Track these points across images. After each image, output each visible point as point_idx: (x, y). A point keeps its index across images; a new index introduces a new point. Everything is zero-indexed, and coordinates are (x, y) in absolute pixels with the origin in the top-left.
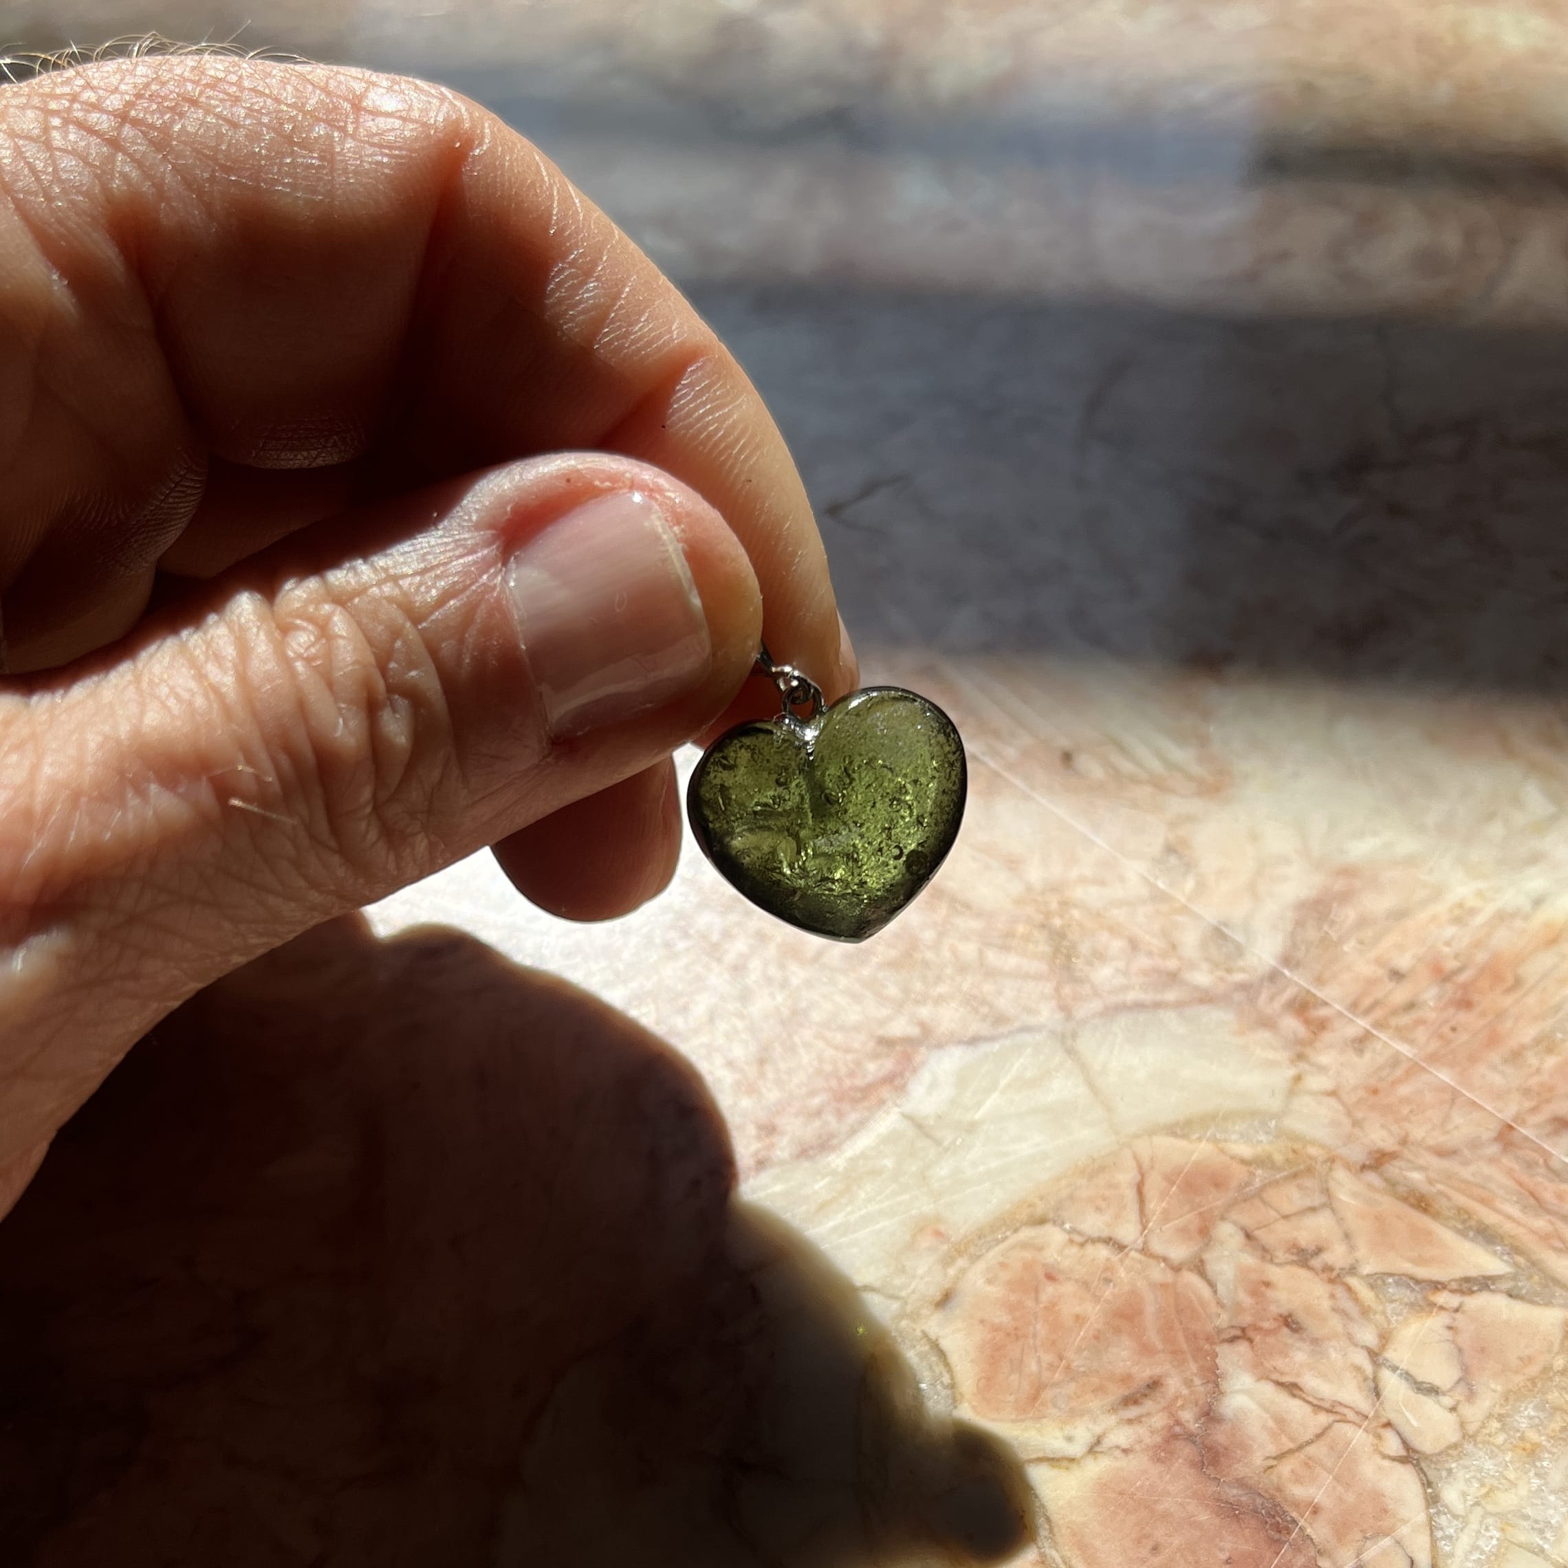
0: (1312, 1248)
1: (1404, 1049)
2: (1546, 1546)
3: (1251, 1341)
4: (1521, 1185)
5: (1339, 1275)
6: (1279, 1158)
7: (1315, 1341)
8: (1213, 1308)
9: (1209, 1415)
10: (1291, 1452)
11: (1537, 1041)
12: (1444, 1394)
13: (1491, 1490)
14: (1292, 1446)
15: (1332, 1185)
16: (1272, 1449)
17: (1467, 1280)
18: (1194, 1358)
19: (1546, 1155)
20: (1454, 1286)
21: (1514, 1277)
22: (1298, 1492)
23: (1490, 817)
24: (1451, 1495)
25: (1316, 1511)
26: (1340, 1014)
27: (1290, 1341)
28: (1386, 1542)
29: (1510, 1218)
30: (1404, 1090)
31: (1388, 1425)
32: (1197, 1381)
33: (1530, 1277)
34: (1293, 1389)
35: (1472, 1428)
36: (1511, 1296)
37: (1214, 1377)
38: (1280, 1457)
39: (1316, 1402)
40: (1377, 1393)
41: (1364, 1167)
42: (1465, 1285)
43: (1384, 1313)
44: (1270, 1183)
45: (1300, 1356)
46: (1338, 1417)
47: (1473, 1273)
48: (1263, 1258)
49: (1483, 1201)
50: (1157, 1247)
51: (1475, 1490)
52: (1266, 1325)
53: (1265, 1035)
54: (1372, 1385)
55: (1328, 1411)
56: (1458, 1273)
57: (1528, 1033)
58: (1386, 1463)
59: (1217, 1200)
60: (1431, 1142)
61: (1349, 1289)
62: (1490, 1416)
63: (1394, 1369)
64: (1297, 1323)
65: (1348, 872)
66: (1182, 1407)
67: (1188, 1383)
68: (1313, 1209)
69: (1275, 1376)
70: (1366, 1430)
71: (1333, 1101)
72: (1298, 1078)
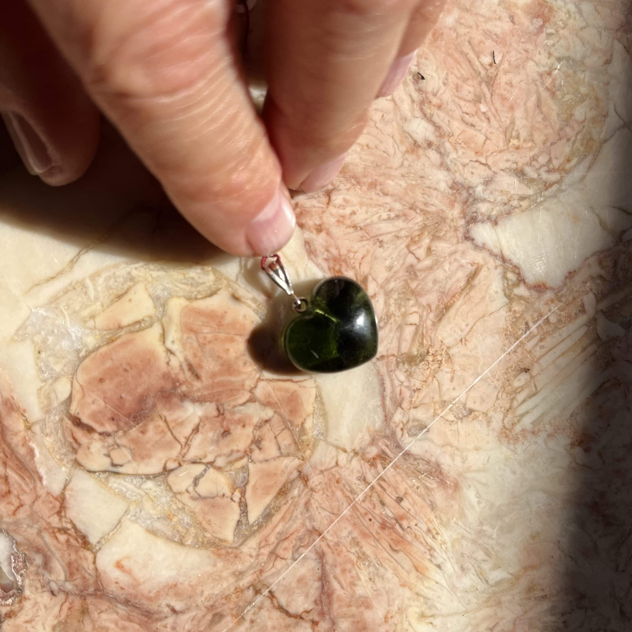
0: (261, 446)
2: (129, 516)
3: (218, 416)
4: (291, 534)
5: (248, 455)
6: (304, 438)
7: (217, 442)
8: (233, 403)
9: (184, 397)
10: (168, 427)
11: (364, 554)
12: (194, 489)
13: (152, 500)
14: (171, 427)
15: (291, 458)
16: (169, 419)
17: (246, 506)
18: (209, 394)
19: (306, 546)
20: (243, 500)
21: (247, 524)
22: (151, 427)
24: (149, 484)
25: (143, 433)
26: (378, 473)
27: (218, 432)
28: (130, 457)
29: (276, 527)
30: (339, 494)
31: (180, 465)
32: (199, 394)
33: (247, 530)
34: (196, 430)
35: (179, 496)
36: (238, 521)
37: (201, 400)
38: (166, 422)
39: (190, 439)
40: (194, 462)
41: (300, 472)
42: (243, 504)
43: (231, 470)
44: (292, 433)
45: (211, 435)
46: (183, 446)
47: (249, 508)
48: (256, 426)
49: (283, 518)
50: (261, 384)
51: (152, 494)
52: (225, 423)
53: (367, 438)
54: (198, 461)
55: (186, 443)
56: (249, 502)
57: (368, 549)
58: (163, 462)
59: (284, 411)
60: (312, 501)
61: (241, 458)
62: (184, 504)
63: (205, 470)
64: (226, 436)
65: (456, 487)
66: (187, 387)
67: (199, 390)
68: (279, 448)
69: (201, 424)
70: (177, 456)
71: (333, 463)
72: (345, 451)
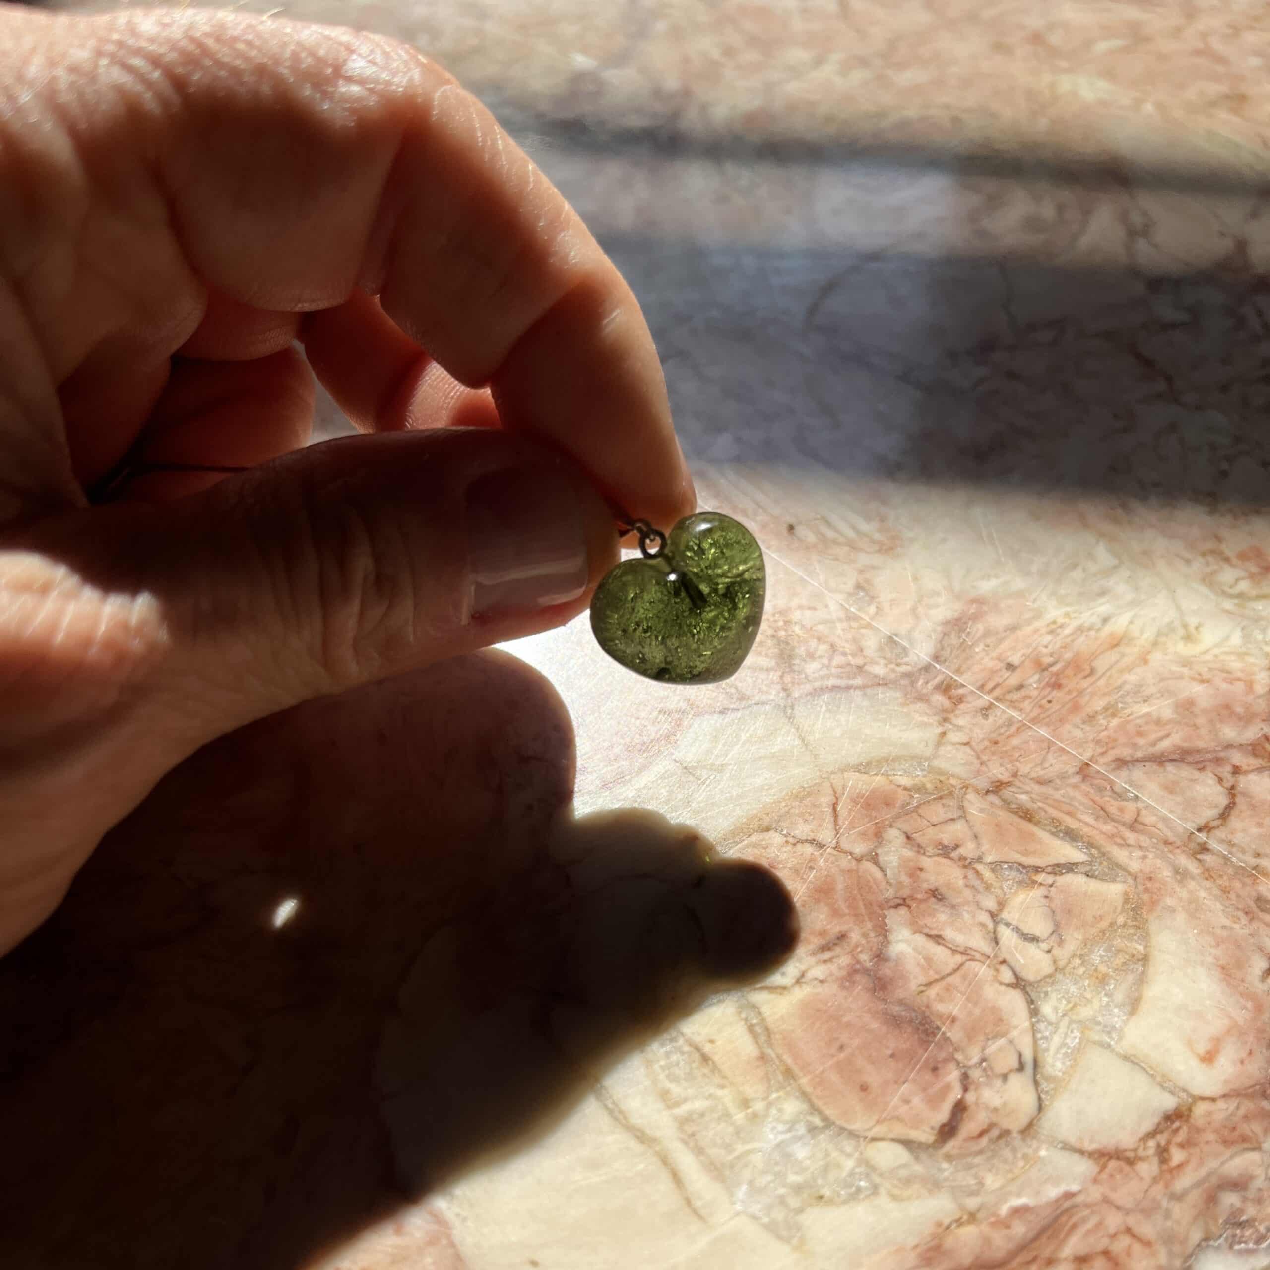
0: (952, 845)
1: (1015, 714)
2: (1112, 1043)
3: (909, 907)
4: (1095, 802)
5: (970, 863)
6: (929, 786)
7: (953, 907)
8: (883, 884)
9: (880, 957)
10: (937, 981)
12: (1043, 941)
13: (1074, 1006)
14: (937, 977)
15: (966, 804)
16: (922, 979)
17: (1058, 865)
18: (870, 919)
19: (1112, 783)
20: (1049, 869)
21: (1091, 863)
22: (941, 1008)
23: (1075, 566)
24: (1047, 1009)
25: (954, 1020)
26: (972, 692)
27: (936, 907)
28: (1002, 1042)
29: (1087, 824)
30: (1015, 741)
31: (1004, 962)
32: (872, 934)
33: (1101, 863)
34: (938, 939)
35: (1061, 964)
36: (1088, 875)
37: (883, 931)
38: (929, 984)
39: (954, 948)
40: (996, 941)
41: (988, 792)
42: (1057, 869)
43: (1001, 888)
44: (924, 803)
45: (942, 917)
46: (969, 957)
47: (1062, 861)
48: (918, 852)
49: (1069, 813)
50: (845, 845)
51: (1063, 1005)
52: (919, 896)
53: (920, 706)
54: (992, 935)
55: (962, 953)
56: (1052, 860)
57: (1099, 704)
58: (1003, 988)
59: (887, 815)
60: (1033, 775)
61: (977, 872)
62: (1074, 956)
63: (1008, 925)
64: (941, 895)
66: (861, 952)
67: (865, 935)
68: (952, 819)
69: (926, 930)
70: (989, 966)
71: (967, 749)
72: (944, 734)
